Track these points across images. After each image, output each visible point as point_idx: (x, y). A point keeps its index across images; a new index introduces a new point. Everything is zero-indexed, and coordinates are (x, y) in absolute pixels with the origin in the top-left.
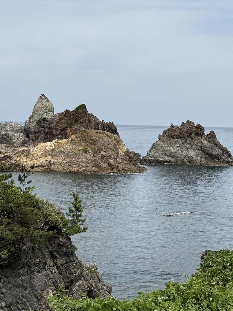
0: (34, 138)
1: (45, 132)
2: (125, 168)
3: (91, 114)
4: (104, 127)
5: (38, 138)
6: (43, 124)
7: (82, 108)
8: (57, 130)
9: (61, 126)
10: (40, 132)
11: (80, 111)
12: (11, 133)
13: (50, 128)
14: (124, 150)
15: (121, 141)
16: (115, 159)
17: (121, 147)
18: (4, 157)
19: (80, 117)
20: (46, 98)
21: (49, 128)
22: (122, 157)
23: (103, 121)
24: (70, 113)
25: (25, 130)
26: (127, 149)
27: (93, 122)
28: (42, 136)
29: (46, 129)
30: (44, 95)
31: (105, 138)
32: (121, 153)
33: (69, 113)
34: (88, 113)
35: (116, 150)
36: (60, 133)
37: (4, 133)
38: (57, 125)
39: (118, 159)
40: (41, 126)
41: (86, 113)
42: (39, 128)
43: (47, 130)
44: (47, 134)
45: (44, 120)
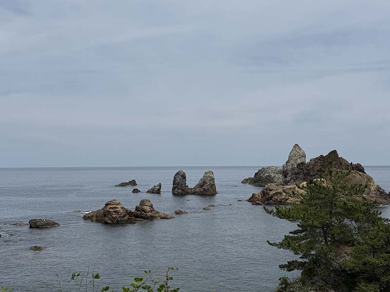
0: (295, 178)
1: (304, 173)
2: (378, 202)
3: (342, 157)
4: (353, 168)
5: (298, 178)
6: (302, 167)
7: (334, 153)
8: (314, 171)
9: (316, 168)
10: (300, 173)
11: (333, 156)
12: (273, 175)
13: (308, 170)
14: (375, 186)
15: (372, 179)
16: (368, 194)
17: (372, 184)
18: (276, 193)
20: (299, 147)
22: (373, 192)
23: (352, 163)
25: (283, 172)
26: (378, 186)
27: (344, 164)
28: (301, 176)
30: (297, 145)
31: (358, 176)
32: (372, 189)
33: (323, 158)
36: (317, 174)
37: (268, 175)
38: (313, 168)
39: (371, 194)
40: (300, 169)
41: (338, 157)
43: (305, 171)
44: (305, 174)
45: (302, 163)
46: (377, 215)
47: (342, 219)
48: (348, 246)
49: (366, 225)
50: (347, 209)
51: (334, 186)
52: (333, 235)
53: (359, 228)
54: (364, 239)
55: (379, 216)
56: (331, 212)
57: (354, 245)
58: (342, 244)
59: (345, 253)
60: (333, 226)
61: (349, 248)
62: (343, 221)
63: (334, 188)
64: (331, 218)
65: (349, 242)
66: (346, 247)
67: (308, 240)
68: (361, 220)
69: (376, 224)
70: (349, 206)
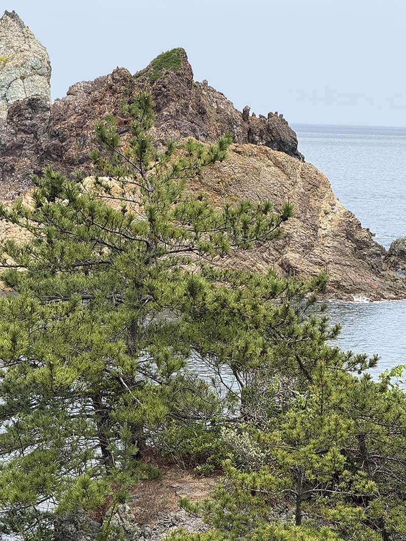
1: (37, 149)
2: (344, 284)
3: (205, 83)
4: (250, 132)
5: (13, 169)
6: (31, 119)
7: (174, 61)
8: (85, 141)
10: (20, 147)
11: (168, 74)
13: (58, 135)
14: (337, 216)
17: (325, 205)
19: (167, 96)
21: (54, 135)
23: (246, 112)
24: (130, 81)
28: (26, 162)
29: (42, 139)
30: (13, 15)
31: (269, 173)
33: (126, 81)
34: (195, 79)
35: (308, 216)
39: (317, 251)
40: (23, 128)
42: (15, 134)
44: (45, 155)
45: (33, 104)
46: (323, 339)
47: (179, 356)
48: (198, 475)
49: (277, 382)
50: (200, 315)
51: (151, 212)
52: (135, 427)
53: (249, 396)
54: (263, 445)
55: (330, 344)
56: (133, 328)
57: (219, 470)
58: (171, 464)
59: (183, 504)
60: (140, 386)
61: (202, 483)
62: (182, 365)
63: (151, 220)
64: (131, 352)
65: (201, 458)
66: (189, 478)
67: (28, 451)
68: (256, 361)
69: (315, 377)
70: (209, 299)
